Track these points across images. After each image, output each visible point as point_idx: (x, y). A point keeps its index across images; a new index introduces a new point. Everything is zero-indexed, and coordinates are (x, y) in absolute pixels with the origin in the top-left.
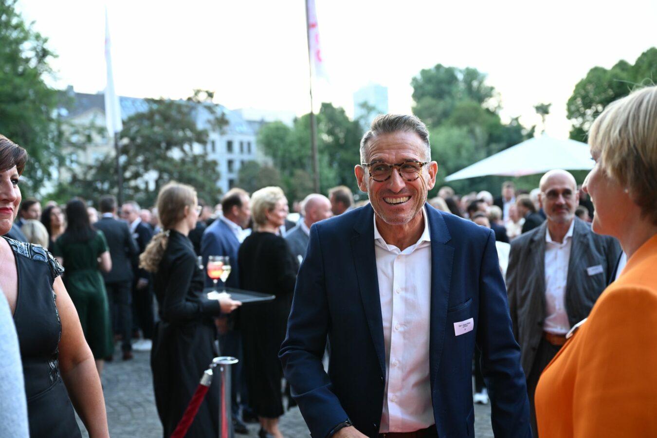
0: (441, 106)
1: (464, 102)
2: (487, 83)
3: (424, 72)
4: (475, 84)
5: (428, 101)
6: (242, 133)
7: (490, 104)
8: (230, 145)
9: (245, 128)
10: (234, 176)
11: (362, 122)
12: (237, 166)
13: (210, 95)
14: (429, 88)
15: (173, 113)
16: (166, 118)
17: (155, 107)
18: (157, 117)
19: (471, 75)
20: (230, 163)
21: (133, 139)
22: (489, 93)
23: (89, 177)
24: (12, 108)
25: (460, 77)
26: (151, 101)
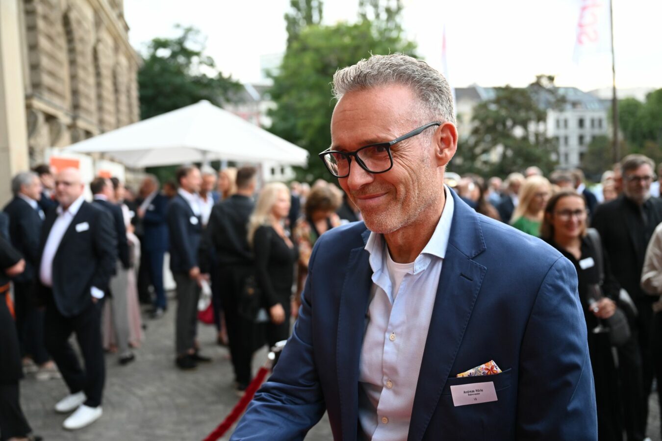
6: (593, 110)
8: (581, 123)
9: (596, 106)
10: (584, 149)
12: (588, 139)
13: (551, 79)
15: (519, 99)
16: (511, 102)
17: (502, 94)
18: (504, 102)
20: (581, 138)
21: (483, 121)
26: (498, 89)
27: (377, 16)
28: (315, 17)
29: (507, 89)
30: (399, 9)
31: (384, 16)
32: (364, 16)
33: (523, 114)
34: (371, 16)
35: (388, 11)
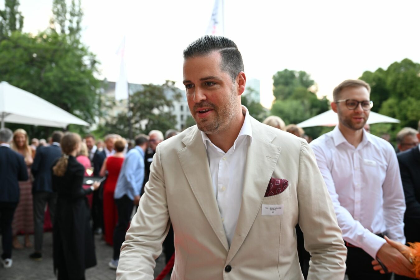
0: (287, 89)
1: (299, 88)
2: (311, 78)
3: (279, 73)
4: (304, 79)
5: (281, 87)
7: (312, 89)
8: (182, 108)
10: (184, 123)
11: (248, 98)
12: (185, 118)
13: (174, 83)
14: (282, 80)
15: (156, 92)
16: (152, 94)
17: (148, 89)
18: (148, 94)
19: (303, 74)
20: (182, 116)
21: (135, 104)
22: (311, 83)
23: (114, 122)
24: (78, 89)
25: (297, 75)
26: (145, 86)
27: (63, 31)
28: (18, 26)
29: (150, 86)
30: (78, 29)
31: (67, 32)
32: (53, 30)
33: (158, 102)
34: (59, 31)
35: (71, 29)
